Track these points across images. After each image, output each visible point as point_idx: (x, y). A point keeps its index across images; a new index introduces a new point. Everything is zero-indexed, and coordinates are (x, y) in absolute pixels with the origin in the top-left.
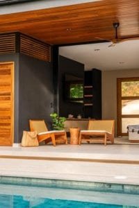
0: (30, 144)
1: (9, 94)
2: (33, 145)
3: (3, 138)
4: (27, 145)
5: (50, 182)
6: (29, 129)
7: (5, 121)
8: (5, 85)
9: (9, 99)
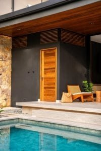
0: (66, 101)
1: (54, 69)
2: (69, 101)
3: (51, 97)
4: (64, 101)
5: (67, 127)
6: (67, 91)
7: (52, 86)
8: (52, 63)
9: (54, 72)
